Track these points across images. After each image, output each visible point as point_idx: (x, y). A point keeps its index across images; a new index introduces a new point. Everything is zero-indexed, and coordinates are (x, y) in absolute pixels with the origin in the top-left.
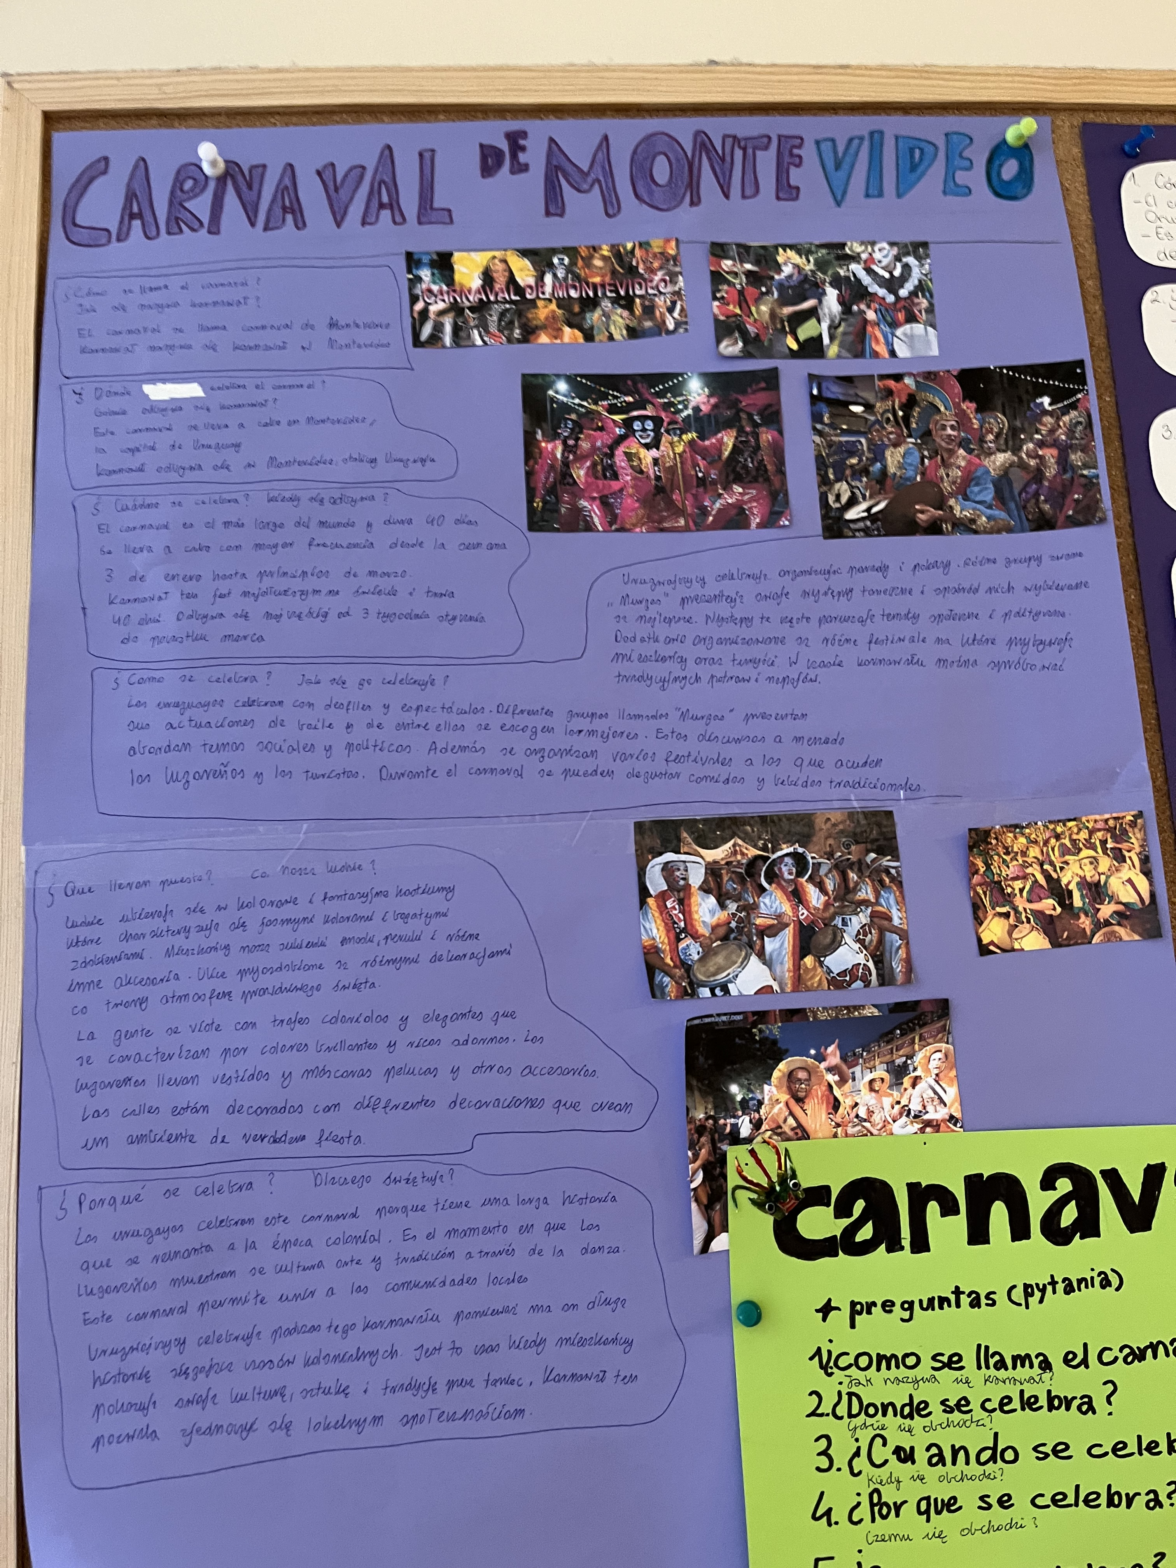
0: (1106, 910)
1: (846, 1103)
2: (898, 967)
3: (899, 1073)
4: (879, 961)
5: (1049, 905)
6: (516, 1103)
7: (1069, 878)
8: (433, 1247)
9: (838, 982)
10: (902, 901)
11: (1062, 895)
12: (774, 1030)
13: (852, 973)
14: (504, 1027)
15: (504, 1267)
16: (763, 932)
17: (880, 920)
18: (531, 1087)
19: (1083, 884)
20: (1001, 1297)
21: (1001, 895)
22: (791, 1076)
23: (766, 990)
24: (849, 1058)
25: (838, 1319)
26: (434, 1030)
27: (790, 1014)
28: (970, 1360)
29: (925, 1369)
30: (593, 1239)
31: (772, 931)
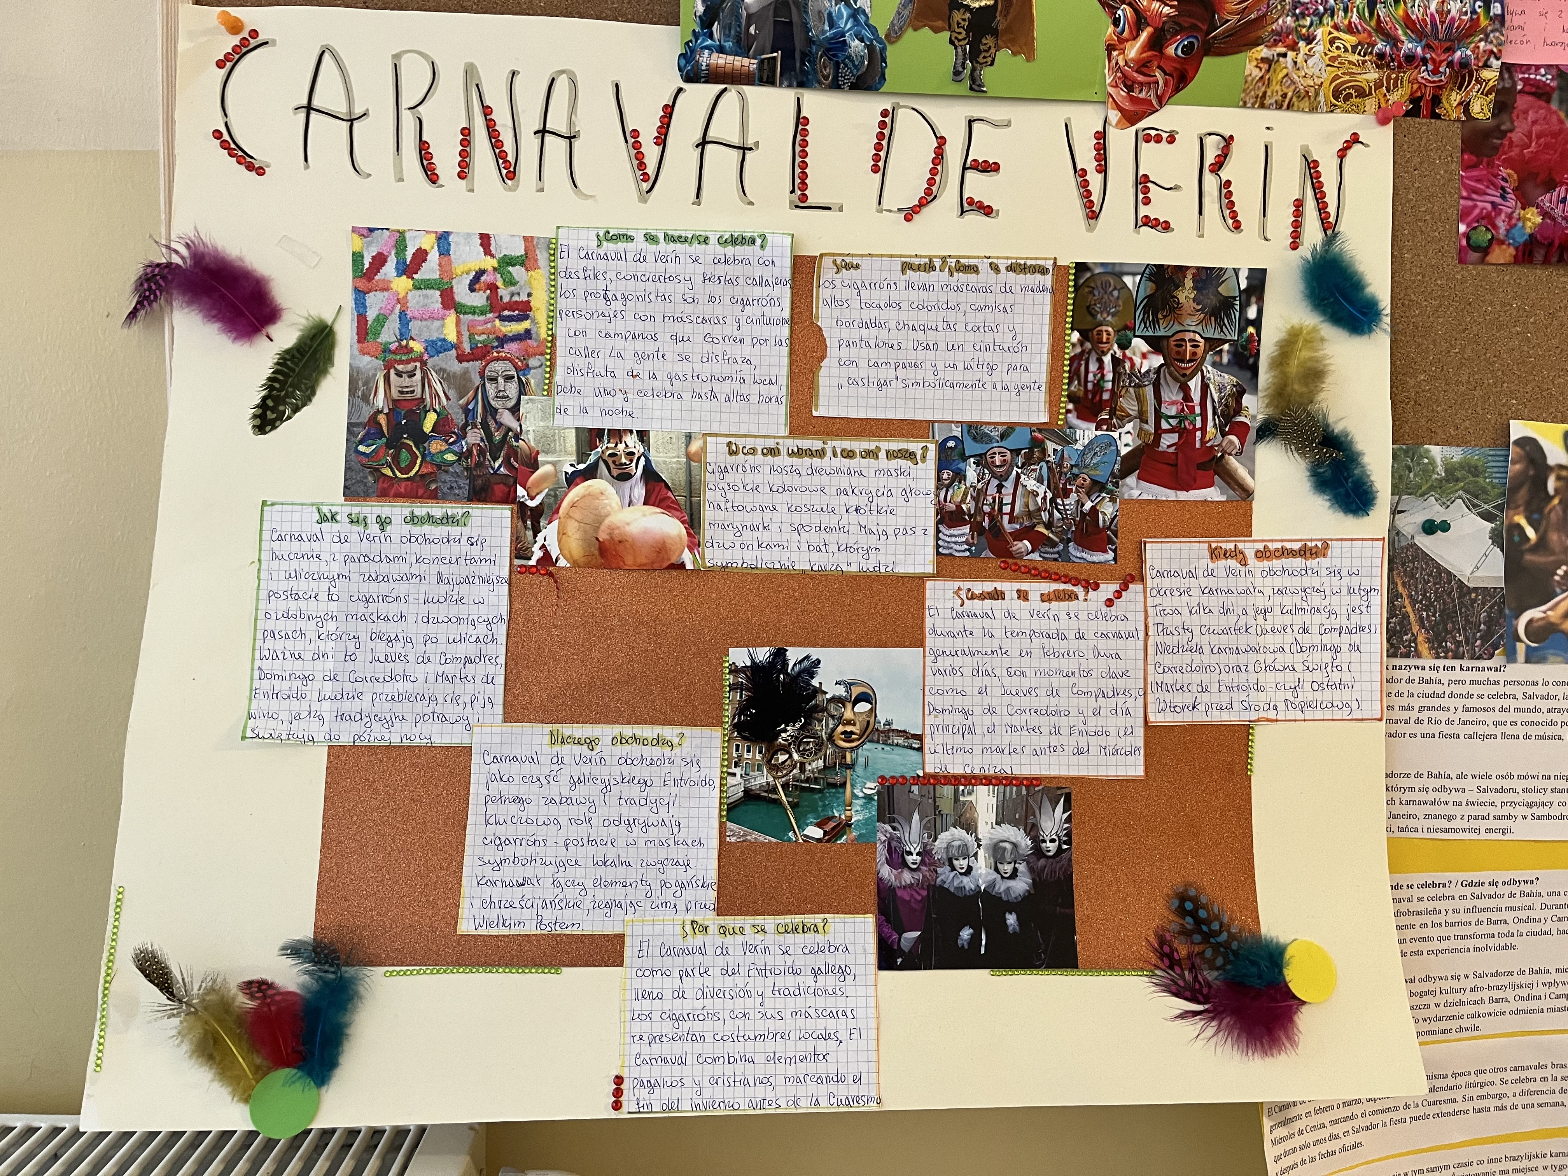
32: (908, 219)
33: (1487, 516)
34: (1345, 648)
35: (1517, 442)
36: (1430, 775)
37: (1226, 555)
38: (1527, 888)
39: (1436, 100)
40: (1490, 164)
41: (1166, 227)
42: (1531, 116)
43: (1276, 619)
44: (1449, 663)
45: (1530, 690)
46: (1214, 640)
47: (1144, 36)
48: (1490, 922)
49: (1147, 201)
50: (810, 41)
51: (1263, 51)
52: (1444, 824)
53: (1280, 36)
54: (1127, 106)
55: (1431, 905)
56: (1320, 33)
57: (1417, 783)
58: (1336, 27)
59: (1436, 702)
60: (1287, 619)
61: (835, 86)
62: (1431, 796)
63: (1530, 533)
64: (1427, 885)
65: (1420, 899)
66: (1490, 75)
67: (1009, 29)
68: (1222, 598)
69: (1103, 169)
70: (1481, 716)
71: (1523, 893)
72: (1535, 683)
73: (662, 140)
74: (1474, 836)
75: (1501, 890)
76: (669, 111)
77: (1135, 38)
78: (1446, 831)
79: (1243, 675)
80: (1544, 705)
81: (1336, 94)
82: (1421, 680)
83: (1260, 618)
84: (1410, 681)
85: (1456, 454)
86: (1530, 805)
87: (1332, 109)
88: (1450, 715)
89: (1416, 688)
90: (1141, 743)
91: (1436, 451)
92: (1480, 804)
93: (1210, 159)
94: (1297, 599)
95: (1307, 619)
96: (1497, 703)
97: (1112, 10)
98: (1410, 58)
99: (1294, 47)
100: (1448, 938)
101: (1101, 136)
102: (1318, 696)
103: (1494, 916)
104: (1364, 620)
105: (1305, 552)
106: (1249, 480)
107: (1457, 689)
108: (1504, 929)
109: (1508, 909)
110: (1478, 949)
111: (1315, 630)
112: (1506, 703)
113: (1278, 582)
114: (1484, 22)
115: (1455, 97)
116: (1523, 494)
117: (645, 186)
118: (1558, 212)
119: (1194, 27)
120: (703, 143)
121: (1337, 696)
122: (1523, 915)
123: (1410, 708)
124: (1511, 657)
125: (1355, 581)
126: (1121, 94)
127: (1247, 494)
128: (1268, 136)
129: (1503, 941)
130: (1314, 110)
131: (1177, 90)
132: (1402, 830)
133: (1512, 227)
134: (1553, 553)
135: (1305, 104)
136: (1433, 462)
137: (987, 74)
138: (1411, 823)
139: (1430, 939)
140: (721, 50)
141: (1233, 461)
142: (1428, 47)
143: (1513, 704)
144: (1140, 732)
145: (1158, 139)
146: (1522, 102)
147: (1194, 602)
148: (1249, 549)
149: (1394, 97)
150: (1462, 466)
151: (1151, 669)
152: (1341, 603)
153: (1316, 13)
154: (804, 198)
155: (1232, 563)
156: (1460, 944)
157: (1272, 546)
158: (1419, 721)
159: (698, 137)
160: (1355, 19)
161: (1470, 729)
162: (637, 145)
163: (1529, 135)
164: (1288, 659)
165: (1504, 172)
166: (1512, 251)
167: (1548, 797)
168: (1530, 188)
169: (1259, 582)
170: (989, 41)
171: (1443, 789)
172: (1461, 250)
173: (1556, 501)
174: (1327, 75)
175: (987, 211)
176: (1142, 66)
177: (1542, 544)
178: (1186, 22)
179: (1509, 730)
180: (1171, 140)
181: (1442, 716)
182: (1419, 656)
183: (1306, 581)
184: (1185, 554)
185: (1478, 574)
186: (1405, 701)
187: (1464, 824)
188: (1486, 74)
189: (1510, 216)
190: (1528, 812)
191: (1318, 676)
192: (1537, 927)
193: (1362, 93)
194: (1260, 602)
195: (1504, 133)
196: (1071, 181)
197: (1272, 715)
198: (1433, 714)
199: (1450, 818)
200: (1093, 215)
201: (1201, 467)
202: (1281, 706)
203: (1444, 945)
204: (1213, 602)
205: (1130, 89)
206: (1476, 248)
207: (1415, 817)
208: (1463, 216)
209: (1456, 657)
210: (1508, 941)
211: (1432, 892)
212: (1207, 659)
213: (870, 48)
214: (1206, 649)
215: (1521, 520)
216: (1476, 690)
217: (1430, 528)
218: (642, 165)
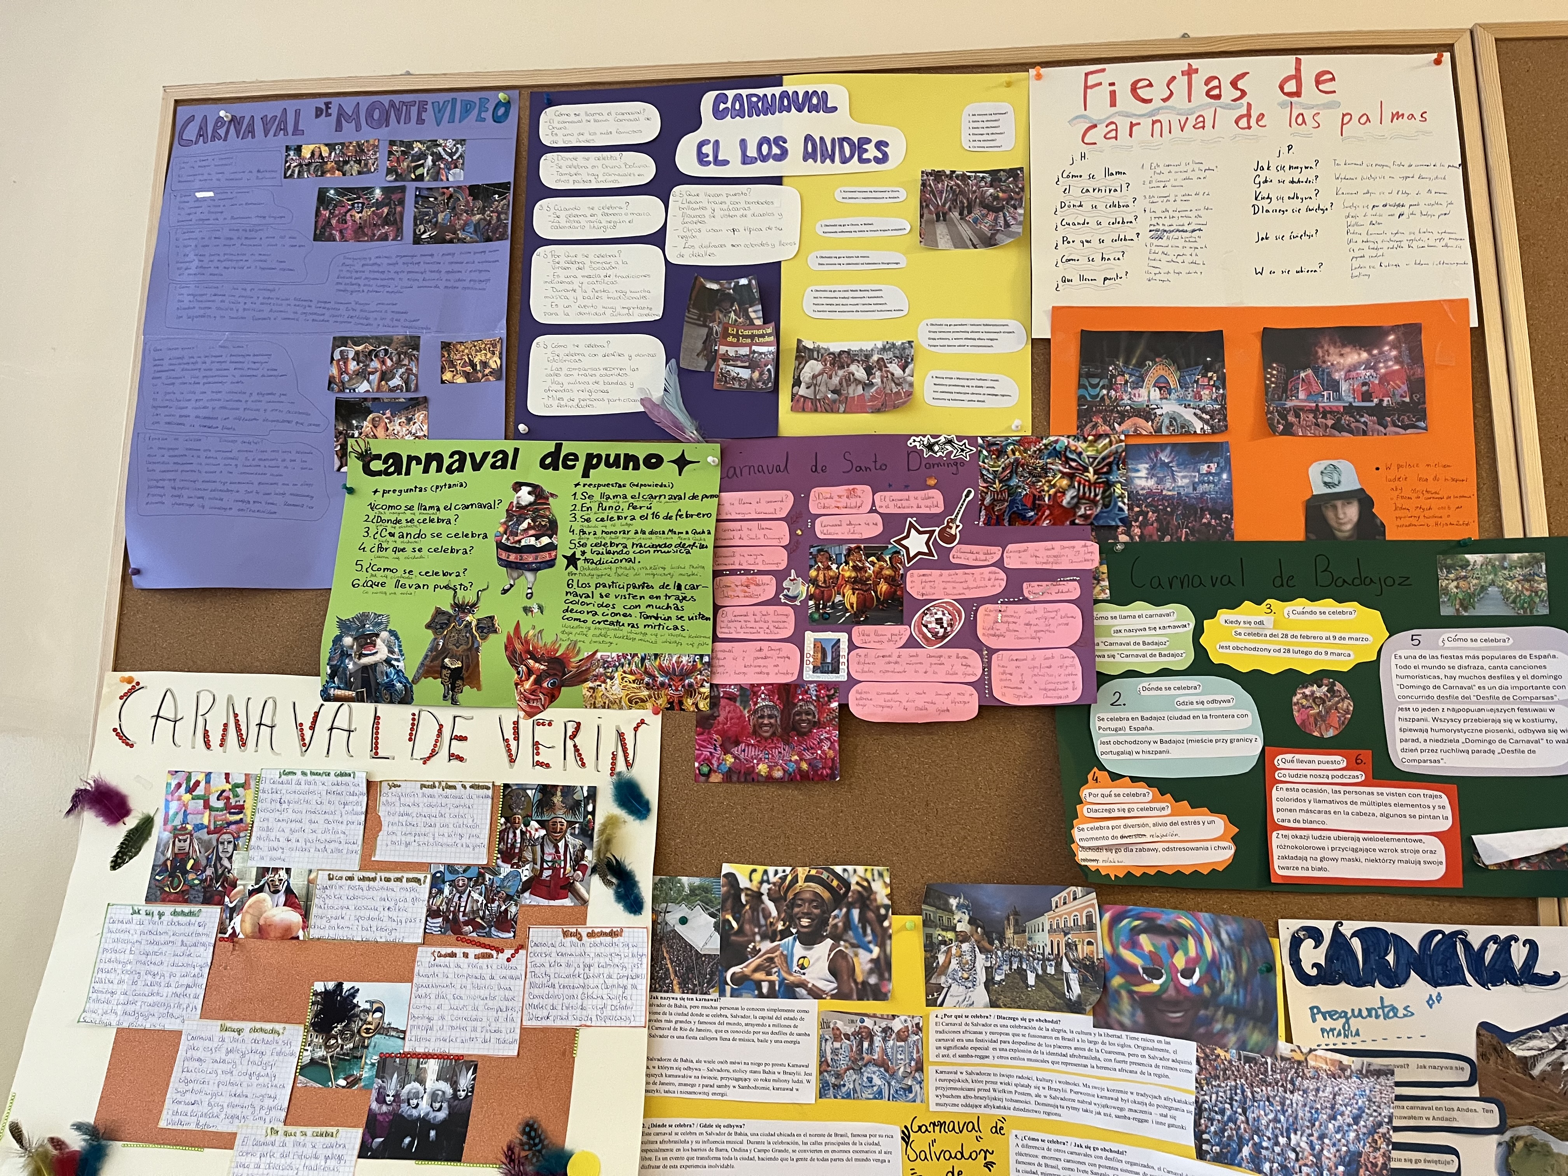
0: (487, 371)
1: (391, 429)
2: (413, 386)
3: (409, 420)
4: (407, 383)
5: (468, 369)
6: (283, 421)
7: (476, 360)
8: (254, 463)
9: (391, 390)
10: (417, 366)
11: (473, 366)
12: (369, 404)
13: (397, 387)
14: (283, 398)
15: (275, 471)
16: (370, 373)
17: (409, 371)
18: (289, 417)
19: (481, 362)
20: (429, 490)
21: (452, 364)
22: (373, 419)
23: (368, 391)
24: (393, 415)
25: (379, 494)
26: (260, 398)
27: (374, 399)
28: (416, 508)
29: (402, 510)
30: (304, 465)
31: (373, 373)
32: (424, 763)
33: (712, 915)
34: (629, 987)
35: (725, 876)
36: (682, 1060)
37: (572, 935)
38: (738, 1130)
39: (681, 703)
40: (709, 733)
41: (548, 766)
42: (727, 709)
43: (595, 970)
44: (690, 996)
45: (734, 1012)
46: (561, 981)
47: (532, 678)
48: (717, 1150)
49: (538, 754)
50: (378, 684)
51: (590, 684)
52: (689, 1089)
53: (597, 677)
54: (528, 709)
55: (682, 1138)
56: (616, 675)
57: (674, 1065)
58: (624, 672)
59: (683, 1018)
60: (601, 970)
61: (391, 702)
62: (683, 1073)
63: (735, 924)
64: (680, 1126)
65: (676, 1134)
66: (706, 690)
67: (468, 677)
68: (568, 958)
69: (517, 738)
70: (708, 1027)
71: (736, 1133)
72: (737, 1009)
73: (312, 728)
74: (705, 1097)
75: (723, 1130)
76: (317, 714)
77: (528, 680)
78: (690, 1093)
79: (575, 1001)
80: (743, 1021)
81: (630, 701)
82: (676, 1005)
83: (587, 969)
84: (670, 1006)
85: (697, 881)
86: (737, 1080)
87: (630, 708)
88: (692, 1026)
89: (674, 1010)
90: (518, 1037)
91: (685, 880)
92: (710, 1078)
93: (569, 733)
94: (607, 960)
95: (611, 970)
96: (717, 1020)
97: (516, 668)
98: (663, 684)
99: (604, 682)
100: (692, 1158)
101: (516, 723)
102: (614, 1013)
103: (720, 1146)
104: (640, 972)
105: (613, 934)
106: (586, 895)
107: (695, 1011)
108: (726, 1155)
109: (728, 1142)
110: (710, 1166)
111: (615, 976)
112: (722, 1019)
113: (598, 950)
114: (699, 666)
115: (690, 701)
116: (729, 903)
117: (304, 749)
118: (742, 756)
119: (555, 674)
120: (331, 729)
121: (624, 1013)
122: (737, 1147)
123: (670, 1021)
124: (722, 993)
125: (635, 950)
126: (524, 704)
127: (585, 902)
128: (599, 721)
129: (726, 1162)
130: (621, 708)
131: (551, 702)
132: (667, 1092)
133: (720, 764)
134: (746, 936)
135: (616, 706)
136: (683, 886)
137: (460, 697)
138: (671, 1088)
139: (682, 1158)
140: (339, 688)
141: (578, 884)
142: (671, 679)
143: (726, 1020)
144: (518, 1031)
145: (543, 724)
146: (723, 702)
147: (552, 960)
148: (584, 932)
149: (659, 702)
150: (699, 887)
151: (526, 996)
152: (628, 962)
153: (615, 666)
154: (376, 753)
155: (574, 939)
156: (700, 1163)
157: (596, 930)
158: (675, 1029)
159: (329, 726)
160: (634, 668)
161: (702, 1034)
162: (302, 730)
163: (726, 718)
164: (600, 992)
165: (715, 736)
166: (721, 776)
167: (748, 1075)
168: (727, 745)
169: (588, 950)
170: (459, 682)
171: (689, 1068)
172: (696, 775)
173: (748, 907)
174: (623, 694)
175: (461, 759)
176: (533, 692)
177: (741, 930)
178: (551, 672)
179: (724, 1035)
180: (550, 724)
181: (687, 1026)
182: (673, 992)
183: (612, 950)
184: (549, 934)
185: (707, 947)
186: (667, 1017)
187: (700, 1090)
188: (702, 690)
189: (719, 759)
190: (736, 1083)
191: (615, 1002)
192: (746, 1155)
193: (643, 701)
194: (588, 961)
195: (715, 718)
196: (502, 744)
197: (589, 1023)
198: (683, 1025)
199: (693, 1086)
200: (512, 761)
201: (562, 888)
202: (594, 1018)
203: (690, 1163)
204: (563, 960)
205: (528, 702)
206: (703, 775)
207: (673, 1084)
208: (697, 758)
209: (693, 992)
210: (729, 1162)
211: (683, 1130)
212: (557, 991)
213: (405, 686)
214: (557, 986)
215: (730, 917)
216: (705, 1012)
217: (683, 921)
218: (303, 739)
